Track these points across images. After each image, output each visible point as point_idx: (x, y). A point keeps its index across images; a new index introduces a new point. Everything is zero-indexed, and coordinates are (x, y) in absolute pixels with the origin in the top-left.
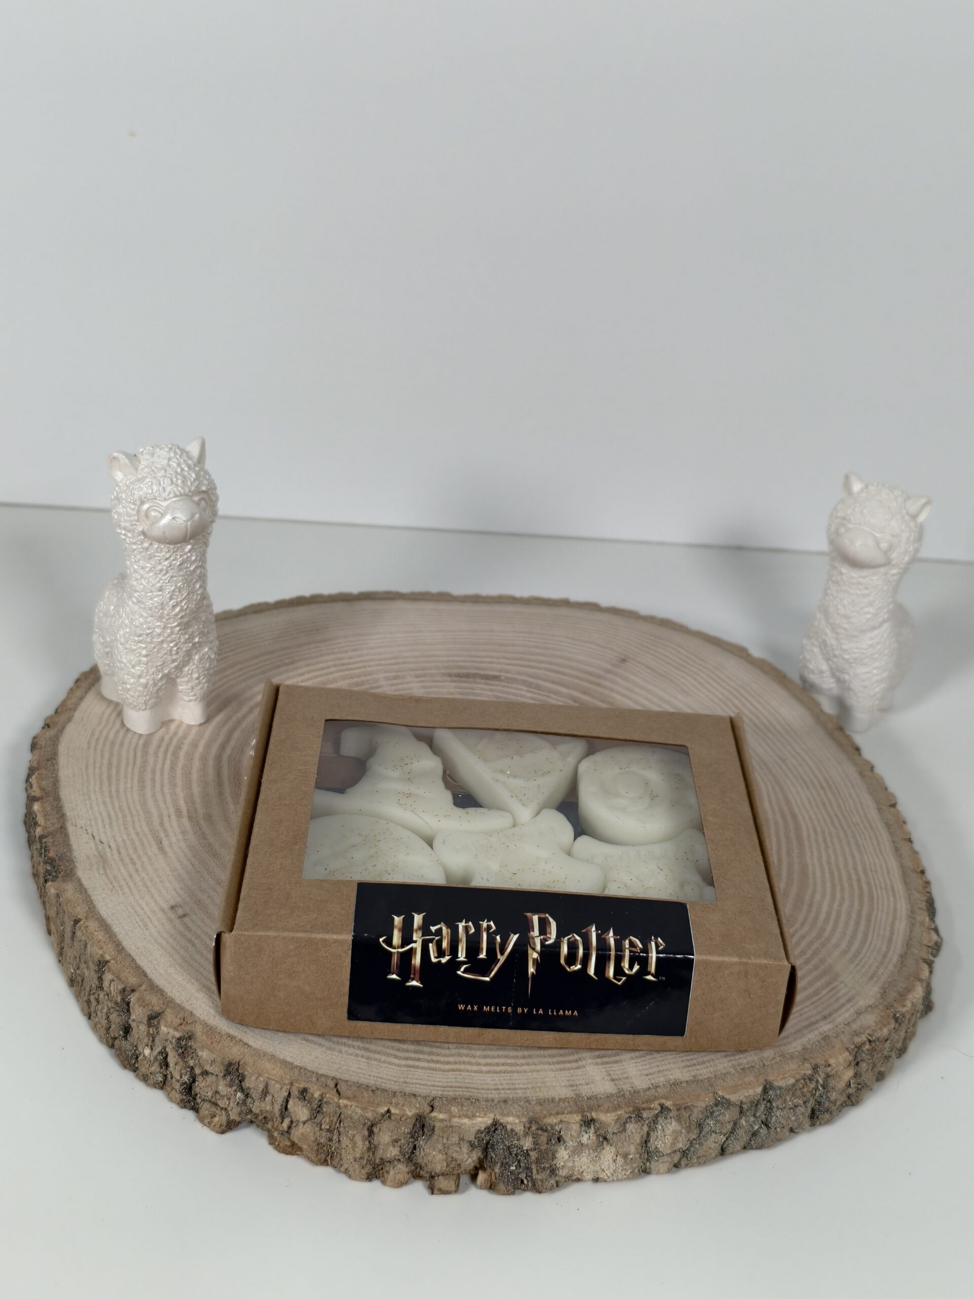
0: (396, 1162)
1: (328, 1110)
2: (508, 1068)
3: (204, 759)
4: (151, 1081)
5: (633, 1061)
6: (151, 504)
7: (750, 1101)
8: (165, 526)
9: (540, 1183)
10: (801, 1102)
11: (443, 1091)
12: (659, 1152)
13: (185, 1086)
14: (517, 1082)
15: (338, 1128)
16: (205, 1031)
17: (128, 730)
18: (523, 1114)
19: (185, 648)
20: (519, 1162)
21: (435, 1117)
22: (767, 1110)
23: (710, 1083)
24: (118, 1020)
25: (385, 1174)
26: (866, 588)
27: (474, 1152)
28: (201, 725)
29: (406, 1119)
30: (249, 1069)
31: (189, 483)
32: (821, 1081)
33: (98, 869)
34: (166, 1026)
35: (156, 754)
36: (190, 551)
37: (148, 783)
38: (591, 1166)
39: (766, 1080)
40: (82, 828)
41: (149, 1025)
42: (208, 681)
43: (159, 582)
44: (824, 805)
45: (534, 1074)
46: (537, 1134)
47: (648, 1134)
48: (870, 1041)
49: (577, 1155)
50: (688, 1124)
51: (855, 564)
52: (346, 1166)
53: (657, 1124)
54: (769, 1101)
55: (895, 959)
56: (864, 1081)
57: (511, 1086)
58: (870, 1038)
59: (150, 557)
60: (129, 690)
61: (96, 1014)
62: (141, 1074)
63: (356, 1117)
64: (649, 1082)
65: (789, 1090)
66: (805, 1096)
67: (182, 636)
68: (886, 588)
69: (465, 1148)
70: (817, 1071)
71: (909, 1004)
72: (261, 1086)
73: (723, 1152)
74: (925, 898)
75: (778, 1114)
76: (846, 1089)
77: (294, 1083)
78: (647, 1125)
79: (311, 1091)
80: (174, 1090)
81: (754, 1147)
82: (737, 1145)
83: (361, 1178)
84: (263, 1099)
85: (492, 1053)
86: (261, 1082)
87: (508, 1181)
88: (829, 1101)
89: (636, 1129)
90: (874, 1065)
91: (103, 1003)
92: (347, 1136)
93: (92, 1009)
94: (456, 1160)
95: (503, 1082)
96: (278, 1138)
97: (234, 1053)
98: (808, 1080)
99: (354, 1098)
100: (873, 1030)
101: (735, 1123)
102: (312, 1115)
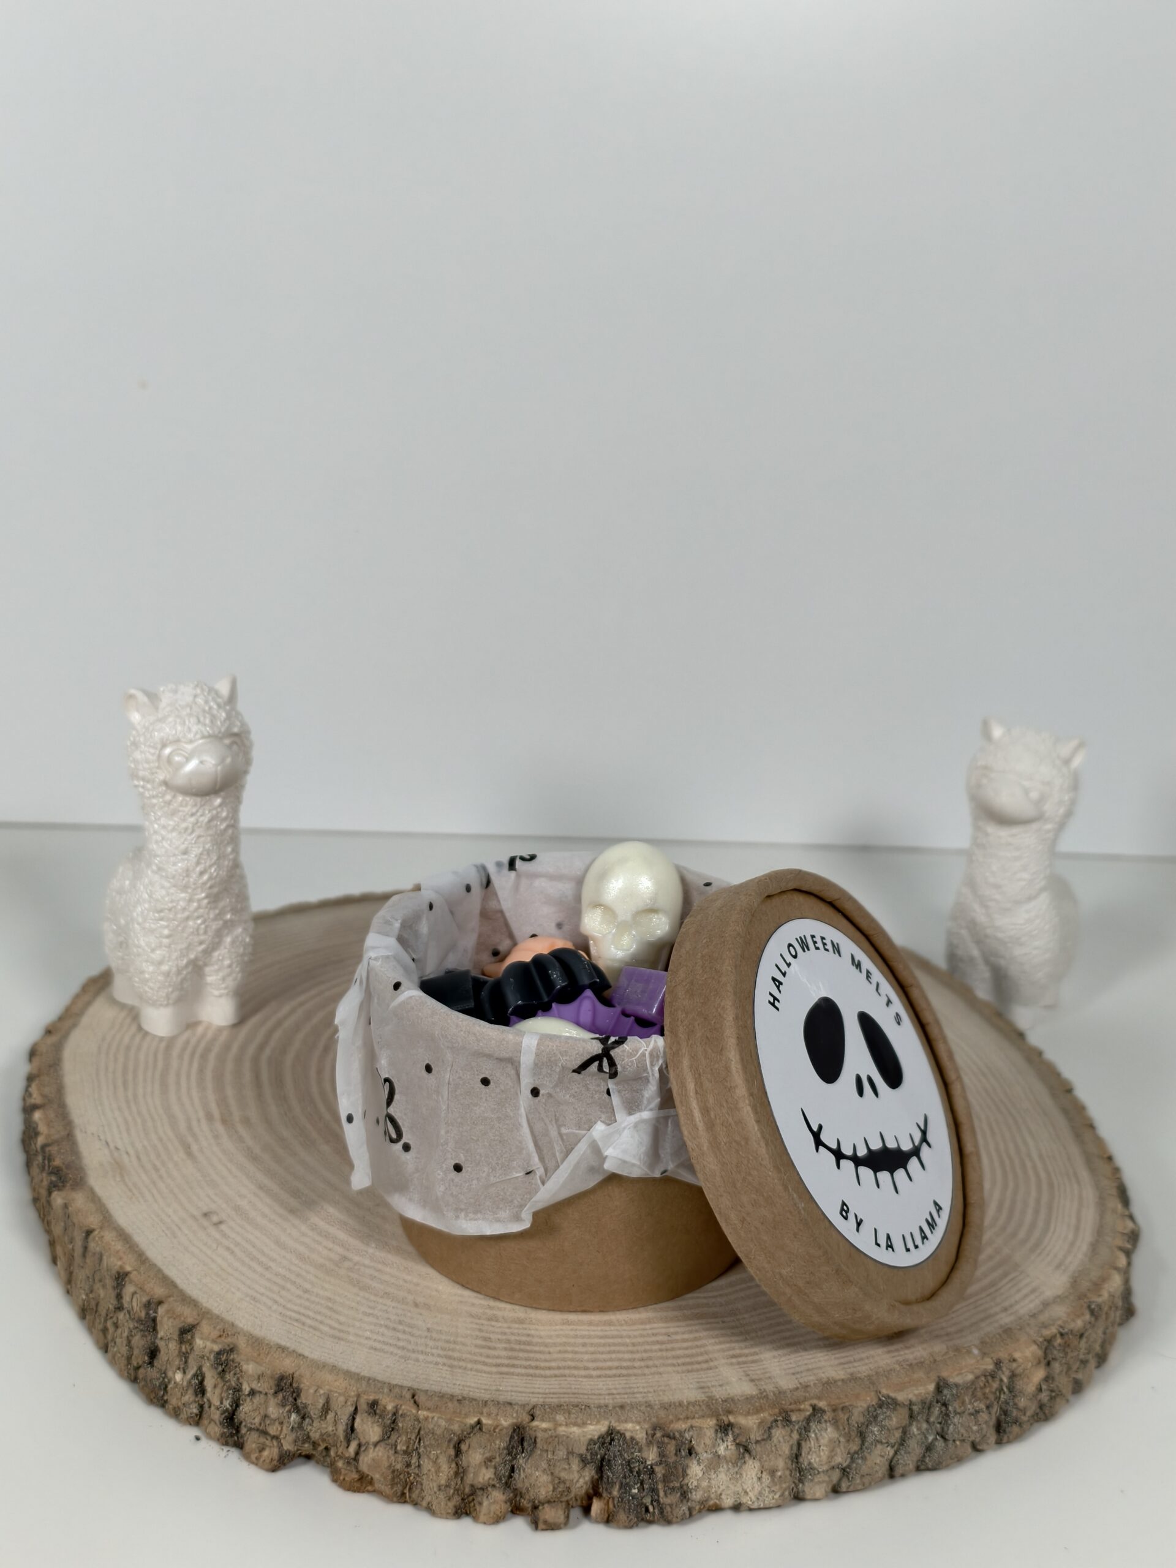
0: (490, 1489)
1: (405, 1425)
2: (624, 1372)
3: (239, 1060)
4: (184, 1416)
5: (776, 1360)
7: (922, 1400)
8: (193, 773)
9: (668, 1509)
10: (982, 1406)
11: (545, 1398)
12: (814, 1469)
13: (227, 1414)
14: (634, 1385)
15: (417, 1448)
16: (250, 1342)
17: (146, 1034)
18: (645, 1420)
19: (215, 926)
20: (642, 1484)
21: (537, 1426)
22: (943, 1417)
23: (871, 1381)
24: (142, 1343)
25: (477, 1507)
27: (587, 1469)
29: (501, 1430)
30: (305, 1381)
31: (219, 723)
32: (1005, 1380)
33: (114, 1177)
34: (202, 1338)
35: (181, 1056)
36: (220, 805)
37: (172, 1088)
38: (731, 1486)
39: (939, 1377)
40: (93, 1134)
41: (181, 1341)
43: (183, 843)
45: (657, 1376)
46: (663, 1443)
47: (799, 1445)
48: (1062, 1335)
49: (713, 1471)
50: (847, 1430)
52: (428, 1498)
53: (810, 1431)
54: (945, 1405)
55: (1085, 1247)
56: (1057, 1386)
57: (628, 1391)
58: (1061, 1330)
59: (174, 813)
60: (147, 980)
61: (115, 1343)
62: (171, 1407)
63: (439, 1432)
64: (796, 1381)
65: (967, 1388)
66: (987, 1398)
69: (575, 1465)
70: (1001, 1367)
71: (1105, 1295)
72: (322, 1401)
73: (892, 1473)
74: (1115, 1184)
75: (956, 1420)
76: (1037, 1394)
77: (362, 1395)
78: (797, 1430)
79: (383, 1402)
80: (212, 1423)
81: (930, 1467)
82: (908, 1462)
83: (448, 1513)
84: (323, 1418)
85: (604, 1356)
86: (320, 1395)
87: (629, 1509)
88: (1018, 1409)
89: (783, 1437)
90: (1069, 1369)
91: (123, 1325)
92: (429, 1458)
93: (109, 1337)
94: (564, 1482)
95: (618, 1386)
96: (343, 1471)
97: (287, 1365)
98: (989, 1378)
99: (436, 1409)
100: (1064, 1322)
101: (905, 1431)
102: (384, 1433)
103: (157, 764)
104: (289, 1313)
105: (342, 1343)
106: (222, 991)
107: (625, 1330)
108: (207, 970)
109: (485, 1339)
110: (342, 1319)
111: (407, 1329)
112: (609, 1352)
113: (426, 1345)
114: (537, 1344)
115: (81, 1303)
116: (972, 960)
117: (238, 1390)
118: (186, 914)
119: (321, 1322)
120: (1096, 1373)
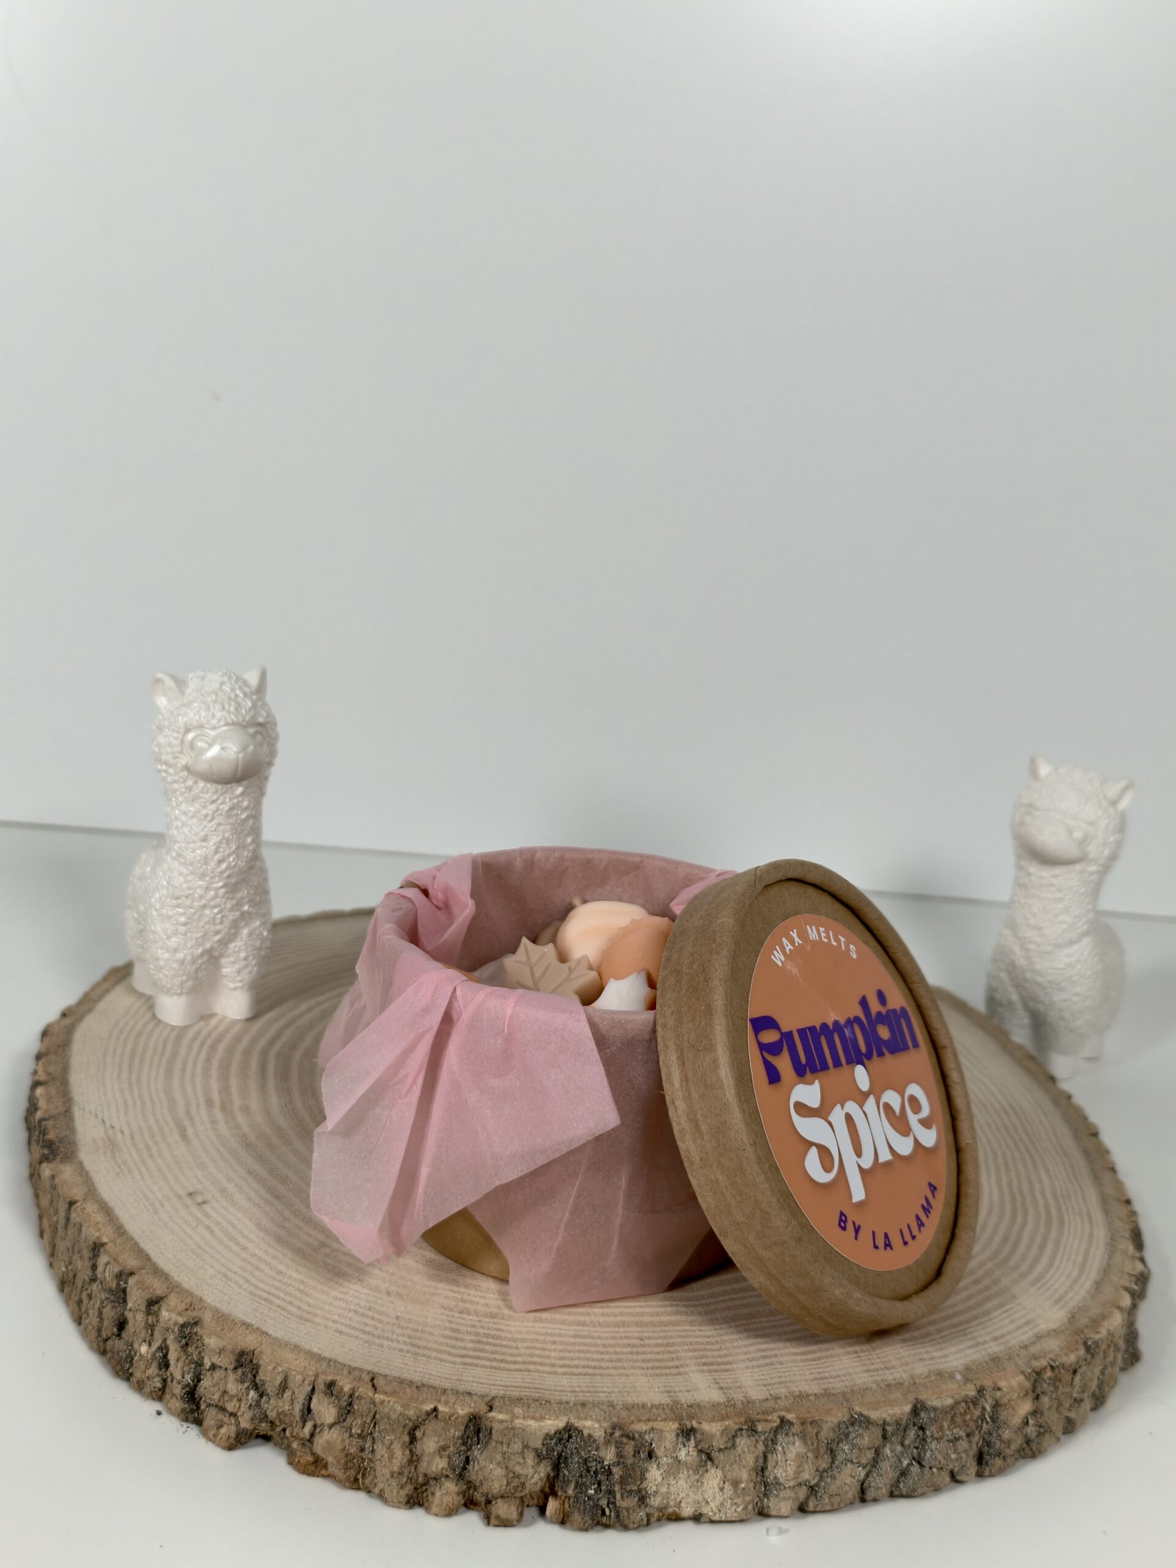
0: (443, 1479)
1: (361, 1408)
2: (590, 1371)
3: (247, 1053)
4: (147, 1390)
5: (749, 1371)
6: (199, 733)
7: (896, 1421)
8: (214, 759)
9: (625, 1513)
10: (962, 1434)
11: (506, 1391)
12: (780, 1484)
13: (187, 1389)
14: (600, 1385)
15: (371, 1432)
16: (215, 1317)
17: (160, 1022)
18: (605, 1419)
19: (232, 916)
20: (599, 1484)
21: (493, 1418)
22: (920, 1442)
23: (845, 1398)
24: (112, 1314)
25: (429, 1496)
26: (1060, 890)
27: (542, 1465)
29: (457, 1418)
30: (265, 1358)
31: (244, 711)
32: (988, 1408)
33: (105, 1153)
34: (168, 1310)
35: (190, 1046)
36: (242, 794)
37: (177, 1074)
38: (691, 1494)
39: (916, 1399)
40: (90, 1112)
41: (148, 1313)
42: (258, 964)
43: (203, 830)
44: (1007, 1129)
45: (623, 1378)
46: (621, 1443)
47: (765, 1457)
48: (1052, 1368)
49: (672, 1476)
50: (815, 1444)
51: (1046, 859)
52: (381, 1486)
53: (777, 1444)
54: (922, 1428)
55: (1088, 1285)
56: (1046, 1422)
57: (592, 1389)
58: (1052, 1363)
60: (162, 967)
61: (88, 1315)
62: (135, 1380)
63: (394, 1416)
64: (767, 1393)
65: (946, 1412)
66: (968, 1426)
67: (229, 901)
68: (1083, 890)
69: (530, 1459)
70: (984, 1395)
71: (1104, 1333)
72: (279, 1379)
73: (863, 1497)
74: (1128, 1227)
75: (933, 1446)
76: (1023, 1428)
77: (321, 1376)
78: (764, 1442)
79: (340, 1383)
80: (174, 1398)
81: (904, 1493)
82: (880, 1485)
83: (400, 1502)
84: (280, 1396)
85: (572, 1355)
86: (279, 1373)
87: (584, 1510)
88: (1001, 1440)
89: (748, 1447)
90: (1060, 1404)
91: (96, 1296)
92: (382, 1442)
93: (83, 1309)
94: (518, 1477)
95: (582, 1384)
96: (298, 1453)
97: (249, 1342)
98: (971, 1405)
99: (394, 1393)
100: (1056, 1355)
101: (877, 1452)
102: (340, 1415)
103: (179, 749)
104: (259, 1292)
105: (308, 1324)
106: (240, 984)
107: (597, 1331)
108: (223, 961)
109: (454, 1330)
110: (311, 1301)
111: (376, 1316)
112: (579, 1351)
113: (393, 1332)
114: (505, 1339)
115: (61, 1275)
116: (1010, 1004)
117: (199, 1364)
118: (204, 902)
119: (290, 1303)
120: (1092, 1415)
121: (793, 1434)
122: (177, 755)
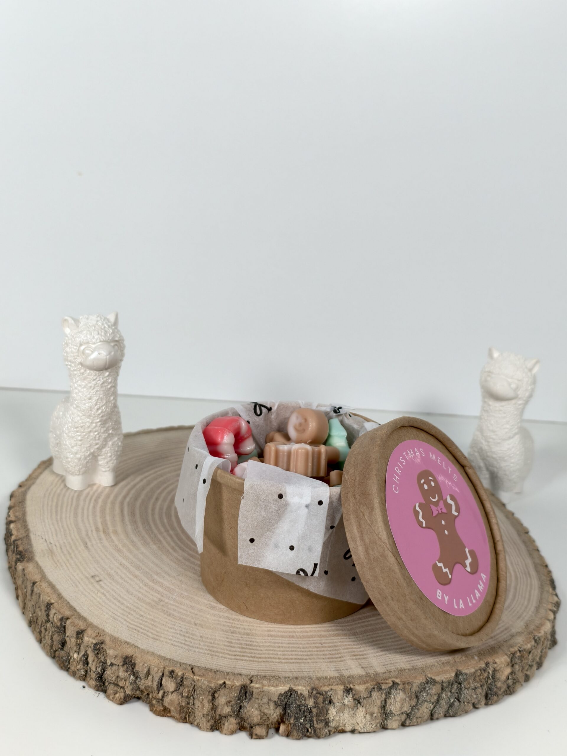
0: (229, 717)
1: (187, 683)
2: (298, 661)
3: (113, 503)
4: (77, 676)
5: (375, 658)
6: (87, 346)
7: (448, 681)
8: (94, 359)
9: (318, 730)
10: (479, 685)
11: (258, 672)
12: (392, 713)
13: (99, 675)
14: (303, 668)
15: (193, 695)
16: (111, 639)
17: (68, 488)
18: (308, 685)
19: (104, 436)
20: (305, 717)
21: (253, 686)
22: (458, 690)
23: (423, 670)
24: (58, 638)
25: (222, 726)
26: (505, 413)
27: (278, 709)
28: (112, 486)
29: (235, 687)
30: (138, 659)
31: (108, 335)
32: (491, 672)
33: (48, 557)
34: (87, 637)
35: (85, 500)
36: (108, 376)
37: (80, 515)
38: (350, 720)
39: (457, 670)
40: (39, 536)
41: (77, 638)
42: (117, 459)
43: (89, 394)
45: (314, 664)
46: (317, 697)
47: (385, 701)
48: (520, 651)
49: (341, 712)
50: (410, 694)
51: (497, 398)
52: (198, 721)
53: (391, 694)
54: (460, 684)
55: (533, 609)
56: (517, 677)
57: (300, 670)
58: (520, 649)
59: (85, 379)
60: (69, 462)
61: (45, 639)
62: (71, 671)
63: (204, 687)
64: (385, 669)
65: (472, 675)
66: (481, 681)
67: (102, 429)
68: (516, 413)
69: (272, 706)
70: (488, 666)
71: (542, 632)
72: (146, 670)
73: (432, 717)
74: (548, 579)
75: (465, 692)
76: (507, 681)
77: (166, 668)
78: (385, 694)
79: (176, 671)
80: (92, 679)
81: (451, 715)
82: (440, 712)
83: (207, 729)
84: (146, 678)
85: (288, 653)
86: (145, 667)
87: (299, 730)
88: (497, 688)
89: (378, 696)
90: (523, 669)
91: (49, 630)
92: (199, 700)
93: (42, 636)
94: (266, 715)
95: (295, 668)
96: (156, 706)
97: (129, 651)
98: (483, 671)
99: (203, 675)
100: (521, 645)
101: (439, 696)
102: (177, 687)
103: (77, 354)
104: (131, 626)
105: (158, 641)
106: (108, 469)
107: (299, 641)
108: (99, 458)
109: (229, 642)
110: (158, 630)
111: (191, 636)
112: (291, 651)
113: (200, 644)
114: (255, 646)
115: (29, 618)
116: (480, 468)
117: (105, 663)
118: (90, 429)
120: (537, 672)
121: (399, 689)
122: (76, 357)
